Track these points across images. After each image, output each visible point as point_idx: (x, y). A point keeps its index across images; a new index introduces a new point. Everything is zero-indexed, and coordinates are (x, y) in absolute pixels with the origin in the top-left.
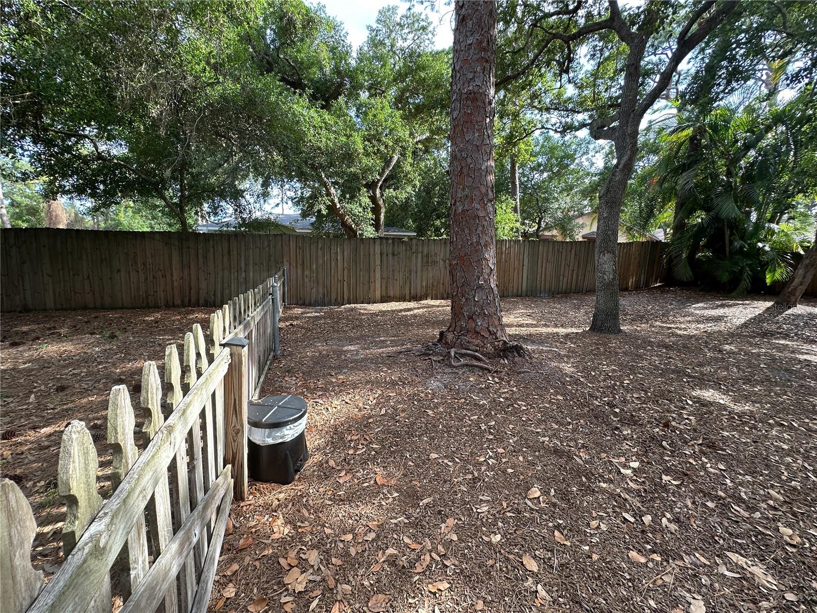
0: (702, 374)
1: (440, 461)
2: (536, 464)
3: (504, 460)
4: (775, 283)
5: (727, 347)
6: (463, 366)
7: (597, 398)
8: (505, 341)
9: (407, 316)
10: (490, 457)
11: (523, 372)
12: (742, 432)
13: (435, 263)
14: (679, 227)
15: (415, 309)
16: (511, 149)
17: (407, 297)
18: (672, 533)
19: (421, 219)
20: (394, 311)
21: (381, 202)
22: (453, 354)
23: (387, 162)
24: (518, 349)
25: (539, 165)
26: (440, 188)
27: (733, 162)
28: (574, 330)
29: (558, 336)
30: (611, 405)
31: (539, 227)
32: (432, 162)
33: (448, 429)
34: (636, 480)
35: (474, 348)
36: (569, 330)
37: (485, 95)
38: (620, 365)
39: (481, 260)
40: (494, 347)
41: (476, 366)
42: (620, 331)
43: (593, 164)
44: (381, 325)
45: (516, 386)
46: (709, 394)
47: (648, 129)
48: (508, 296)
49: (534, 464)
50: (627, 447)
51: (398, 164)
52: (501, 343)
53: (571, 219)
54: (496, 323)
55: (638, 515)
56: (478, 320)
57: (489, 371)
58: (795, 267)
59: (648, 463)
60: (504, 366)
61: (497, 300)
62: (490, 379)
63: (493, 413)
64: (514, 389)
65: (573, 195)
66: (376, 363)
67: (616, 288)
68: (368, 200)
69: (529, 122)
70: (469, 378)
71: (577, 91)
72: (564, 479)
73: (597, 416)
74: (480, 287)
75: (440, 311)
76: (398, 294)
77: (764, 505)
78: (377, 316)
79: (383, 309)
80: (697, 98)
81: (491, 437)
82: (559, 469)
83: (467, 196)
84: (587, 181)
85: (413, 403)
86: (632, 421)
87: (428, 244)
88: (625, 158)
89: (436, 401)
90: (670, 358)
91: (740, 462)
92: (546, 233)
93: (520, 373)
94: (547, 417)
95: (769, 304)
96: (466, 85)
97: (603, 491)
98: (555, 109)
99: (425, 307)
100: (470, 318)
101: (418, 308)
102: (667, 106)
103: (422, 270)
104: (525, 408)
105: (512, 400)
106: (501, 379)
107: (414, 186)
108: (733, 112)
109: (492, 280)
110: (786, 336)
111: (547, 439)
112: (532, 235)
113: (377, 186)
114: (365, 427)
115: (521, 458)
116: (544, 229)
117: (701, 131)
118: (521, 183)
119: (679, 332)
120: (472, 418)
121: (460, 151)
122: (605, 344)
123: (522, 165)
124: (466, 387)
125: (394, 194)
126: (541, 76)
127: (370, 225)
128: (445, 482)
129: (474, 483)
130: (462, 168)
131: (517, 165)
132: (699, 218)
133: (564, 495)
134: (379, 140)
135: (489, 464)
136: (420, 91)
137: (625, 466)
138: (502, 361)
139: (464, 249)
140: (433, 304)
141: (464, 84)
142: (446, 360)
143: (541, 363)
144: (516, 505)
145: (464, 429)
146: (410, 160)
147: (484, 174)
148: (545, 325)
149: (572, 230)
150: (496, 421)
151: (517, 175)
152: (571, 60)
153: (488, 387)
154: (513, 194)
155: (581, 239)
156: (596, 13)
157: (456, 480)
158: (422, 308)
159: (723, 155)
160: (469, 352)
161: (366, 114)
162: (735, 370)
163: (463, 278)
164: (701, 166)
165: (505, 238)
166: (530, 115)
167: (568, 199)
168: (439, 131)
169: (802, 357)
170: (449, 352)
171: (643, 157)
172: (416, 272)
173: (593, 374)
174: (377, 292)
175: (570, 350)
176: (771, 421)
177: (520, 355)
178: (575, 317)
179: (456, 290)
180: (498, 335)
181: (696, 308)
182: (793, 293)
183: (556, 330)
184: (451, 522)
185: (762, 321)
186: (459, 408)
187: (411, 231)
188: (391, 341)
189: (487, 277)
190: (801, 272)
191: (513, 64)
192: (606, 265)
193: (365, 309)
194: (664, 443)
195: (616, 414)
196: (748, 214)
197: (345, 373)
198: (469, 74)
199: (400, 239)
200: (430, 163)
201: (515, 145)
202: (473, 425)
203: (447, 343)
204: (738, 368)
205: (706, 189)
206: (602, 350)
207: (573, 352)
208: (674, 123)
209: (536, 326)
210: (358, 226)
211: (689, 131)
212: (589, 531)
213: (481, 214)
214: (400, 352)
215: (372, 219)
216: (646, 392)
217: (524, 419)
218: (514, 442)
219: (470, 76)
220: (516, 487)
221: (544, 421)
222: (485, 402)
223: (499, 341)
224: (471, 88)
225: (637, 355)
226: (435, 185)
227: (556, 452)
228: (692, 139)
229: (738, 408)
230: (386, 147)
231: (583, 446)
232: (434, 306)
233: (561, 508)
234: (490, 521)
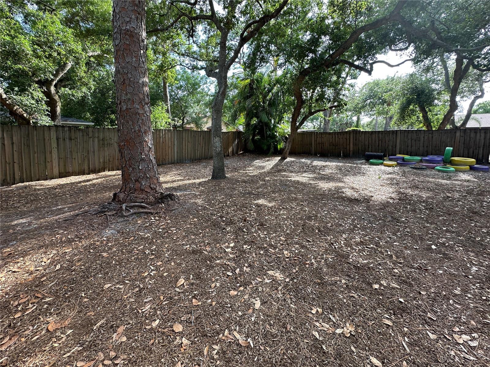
0: (259, 192)
1: (113, 288)
2: (182, 264)
3: (161, 269)
4: (281, 149)
5: (267, 178)
6: (132, 214)
7: (215, 215)
8: (162, 193)
9: (86, 186)
10: (153, 270)
11: (174, 210)
12: (272, 215)
13: (110, 145)
14: (248, 125)
15: (94, 179)
16: (163, 74)
17: (86, 171)
18: (248, 273)
19: (98, 113)
20: (74, 183)
21: (56, 97)
22: (124, 208)
23: (62, 67)
24: (171, 196)
25: (181, 86)
26: (113, 92)
27: (265, 97)
28: (204, 180)
29: (195, 184)
30: (221, 217)
31: (183, 122)
32: (105, 73)
33: (120, 262)
34: (233, 253)
35: (140, 200)
36: (201, 180)
37: (139, 35)
38: (226, 195)
39: (142, 142)
40: (155, 198)
41: (142, 212)
42: (226, 177)
43: (209, 90)
44: (60, 196)
45: (170, 219)
46: (261, 201)
47: (233, 76)
48: (166, 164)
49: (180, 264)
50: (229, 237)
51: (72, 70)
52: (159, 194)
53: (200, 118)
54: (156, 182)
55: (233, 271)
56: (142, 182)
57: (152, 214)
58: (286, 142)
59: (238, 242)
60: (162, 208)
61: (155, 167)
62: (153, 218)
63: (154, 240)
64: (169, 221)
65: (201, 106)
66: (51, 229)
67: (223, 155)
68: (41, 95)
69: (173, 60)
70: (137, 221)
71: (198, 49)
72: (198, 267)
73: (215, 225)
74: (143, 160)
75: (116, 178)
76: (77, 169)
77: (279, 245)
78: (56, 189)
79: (62, 183)
80: (250, 66)
81: (153, 257)
82: (195, 262)
83: (129, 99)
84: (207, 98)
85: (89, 252)
86: (230, 223)
87: (104, 132)
88: (222, 89)
89: (110, 244)
90: (246, 187)
91: (271, 228)
92: (188, 126)
93: (172, 210)
94: (189, 232)
95: (280, 158)
96: (124, 25)
97: (217, 265)
98: (188, 56)
99: (103, 177)
100: (137, 181)
101: (97, 179)
102: (240, 67)
103: (99, 150)
104: (175, 231)
105: (167, 229)
106: (160, 217)
107: (90, 89)
108: (263, 75)
109: (151, 155)
110: (285, 171)
111: (188, 246)
112: (179, 127)
113: (51, 84)
114: (36, 286)
115: (173, 264)
116: (186, 124)
117: (252, 81)
118: (171, 96)
119: (250, 174)
120: (139, 248)
121: (123, 68)
122: (219, 185)
123: (171, 85)
124: (135, 228)
125: (70, 92)
126: (178, 34)
127: (45, 115)
128: (117, 301)
129: (141, 292)
130: (124, 80)
131: (168, 84)
132: (254, 121)
133: (198, 276)
134: (51, 48)
135: (151, 275)
136: (90, 20)
137: (228, 247)
138: (160, 206)
139: (129, 135)
140: (111, 174)
141: (122, 23)
142: (119, 213)
143: (185, 202)
144: (169, 295)
145: (133, 258)
146: (84, 68)
147: (141, 86)
148: (189, 179)
149: (201, 125)
150: (156, 245)
151: (168, 90)
152: (194, 31)
153: (151, 225)
154: (166, 101)
155: (206, 130)
156: (204, 9)
157: (126, 297)
158: (100, 178)
159: (261, 93)
160: (136, 204)
161: (34, 23)
162: (269, 188)
163: (129, 154)
164: (254, 97)
165: (162, 128)
166: (173, 56)
167: (198, 108)
168: (108, 51)
169: (289, 179)
170: (121, 207)
171: (232, 90)
172: (94, 152)
173: (213, 202)
174: (54, 170)
175: (202, 192)
176: (281, 208)
177: (172, 200)
178: (204, 173)
179: (124, 163)
180: (157, 189)
181: (256, 163)
182: (286, 153)
183: (194, 181)
184: (121, 329)
185: (278, 166)
186: (129, 244)
187: (89, 122)
188: (69, 208)
189: (147, 153)
190: (287, 144)
191: (161, 22)
192: (217, 143)
193: (41, 185)
194: (244, 230)
195: (223, 221)
196: (271, 120)
197: (13, 245)
198: (126, 18)
199: (77, 127)
200: (103, 73)
201: (165, 72)
202: (140, 253)
203: (119, 201)
204: (271, 187)
205: (257, 108)
206: (217, 188)
207: (203, 192)
208: (242, 76)
209: (183, 180)
210: (31, 115)
211: (248, 81)
212: (210, 290)
213: (141, 112)
214: (78, 215)
215: (47, 110)
216: (237, 206)
217: (175, 238)
218: (168, 255)
219: (128, 20)
220: (170, 283)
221: (187, 236)
222: (149, 235)
223: (158, 193)
224: (128, 27)
225: (233, 188)
226: (109, 90)
227: (194, 252)
228: (250, 84)
229: (270, 205)
230: (59, 54)
231: (208, 244)
232: (110, 176)
233: (196, 284)
234: (151, 313)
